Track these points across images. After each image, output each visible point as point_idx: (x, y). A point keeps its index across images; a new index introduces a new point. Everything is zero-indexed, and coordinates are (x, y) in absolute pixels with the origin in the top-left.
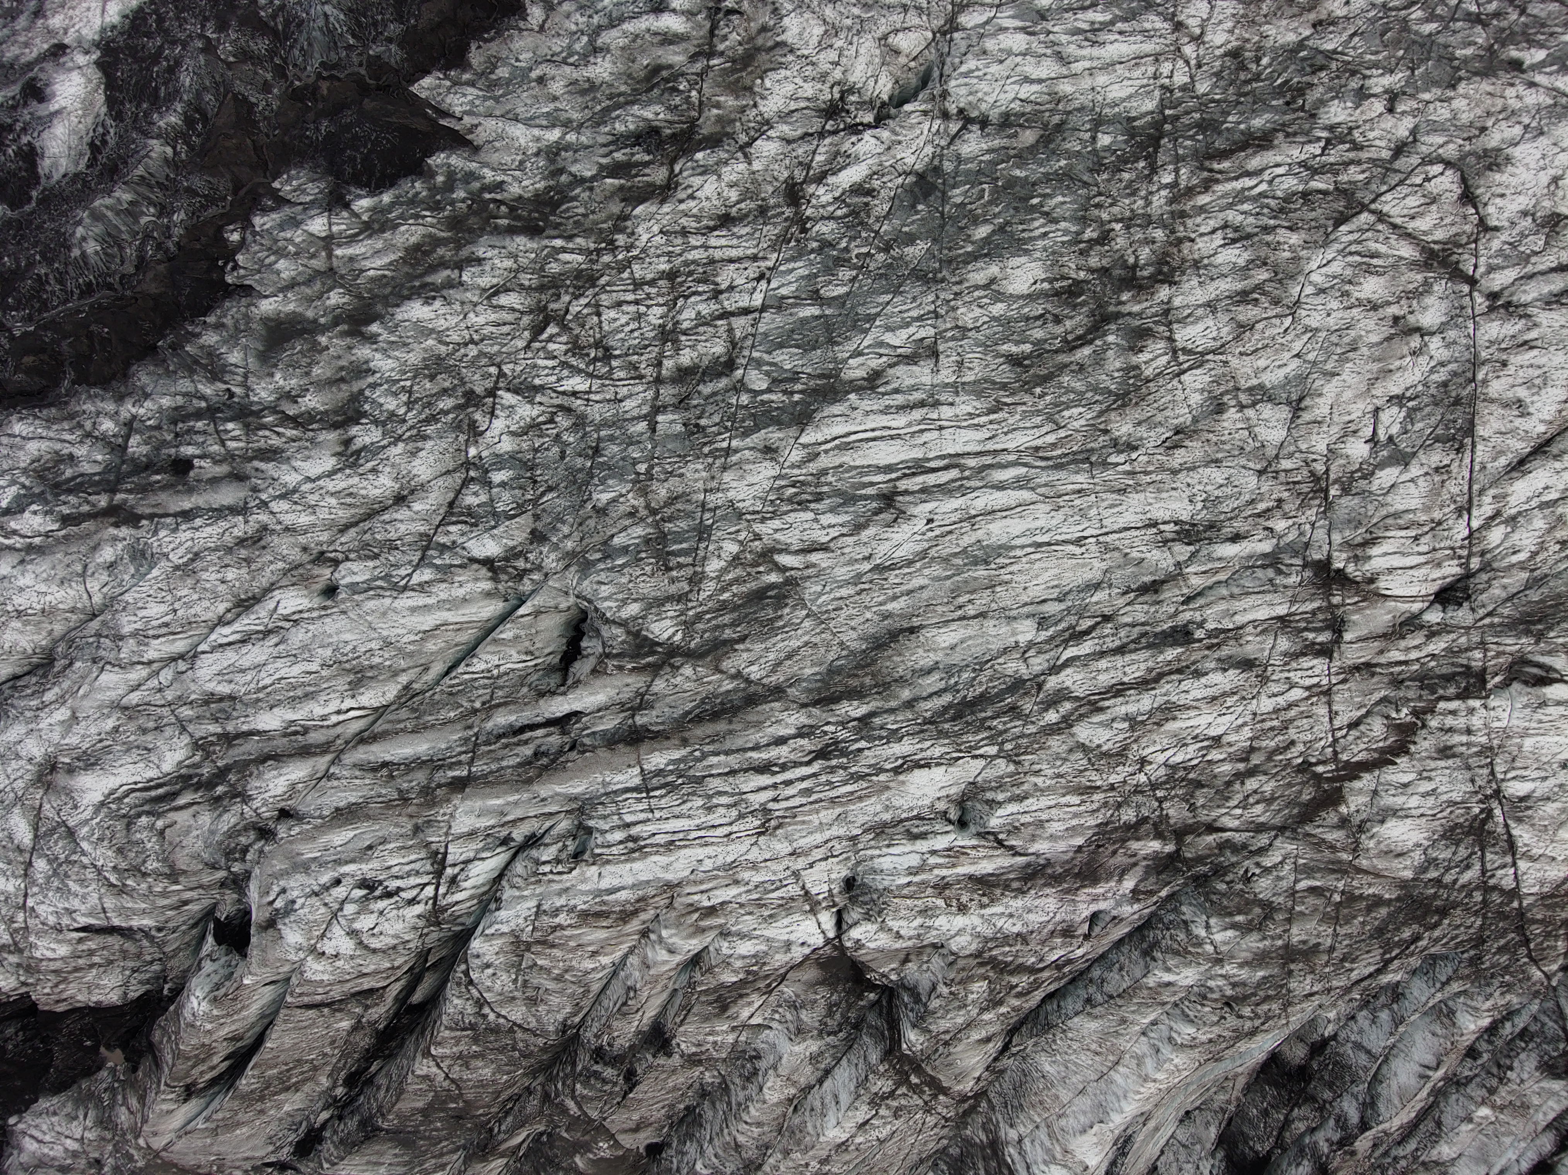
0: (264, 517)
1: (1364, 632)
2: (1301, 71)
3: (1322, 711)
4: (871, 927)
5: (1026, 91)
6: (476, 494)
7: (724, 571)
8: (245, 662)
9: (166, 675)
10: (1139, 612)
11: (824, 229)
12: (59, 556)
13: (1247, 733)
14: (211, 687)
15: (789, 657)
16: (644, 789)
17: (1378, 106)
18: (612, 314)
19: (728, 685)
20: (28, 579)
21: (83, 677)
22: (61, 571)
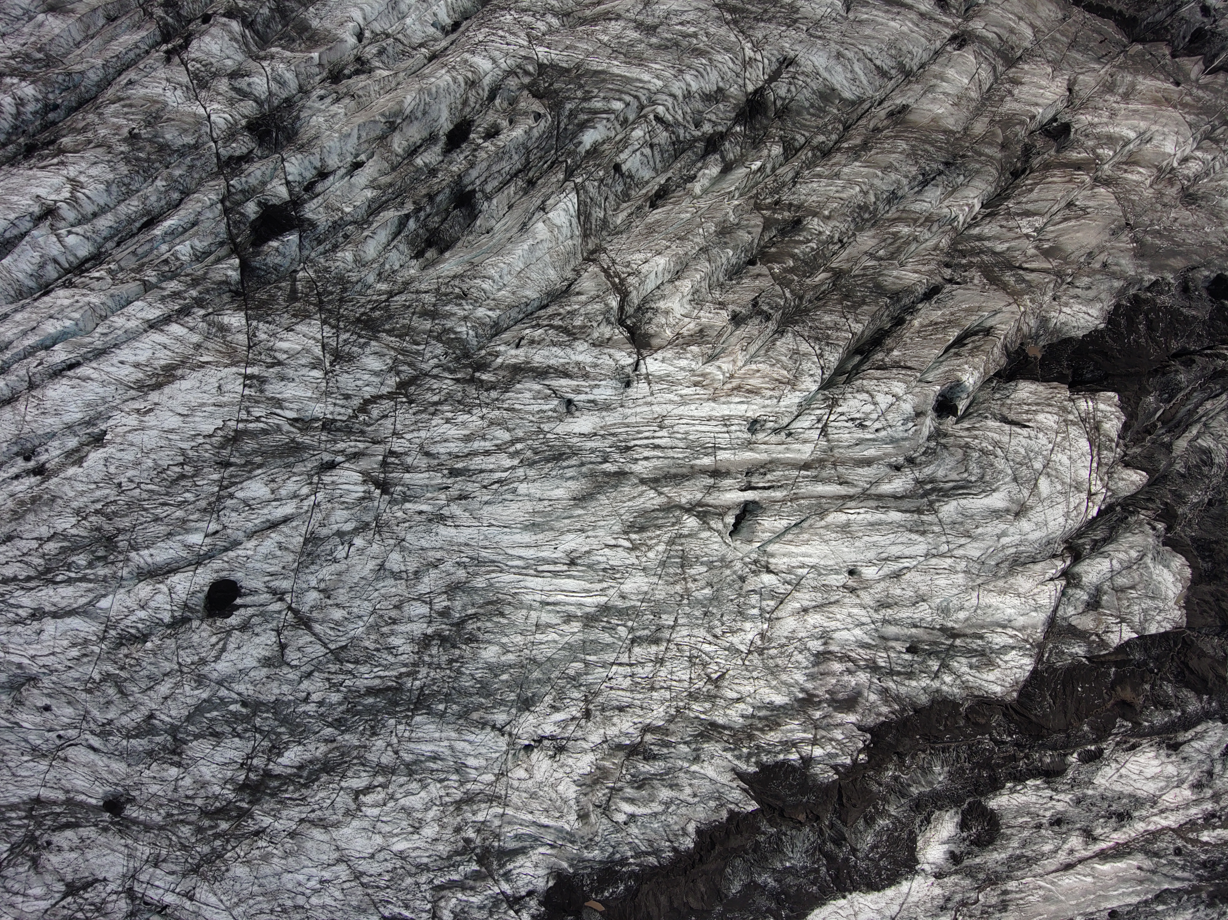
0: (876, 616)
1: (373, 458)
2: (346, 720)
3: (398, 426)
4: (622, 363)
5: (472, 737)
6: (768, 605)
7: (657, 544)
8: (901, 547)
9: (944, 548)
10: (470, 487)
11: (576, 694)
12: (989, 619)
13: (434, 422)
14: (921, 539)
15: (634, 497)
16: (716, 448)
17: (315, 697)
18: (684, 677)
19: (666, 489)
20: (1009, 611)
21: (990, 556)
22: (990, 611)
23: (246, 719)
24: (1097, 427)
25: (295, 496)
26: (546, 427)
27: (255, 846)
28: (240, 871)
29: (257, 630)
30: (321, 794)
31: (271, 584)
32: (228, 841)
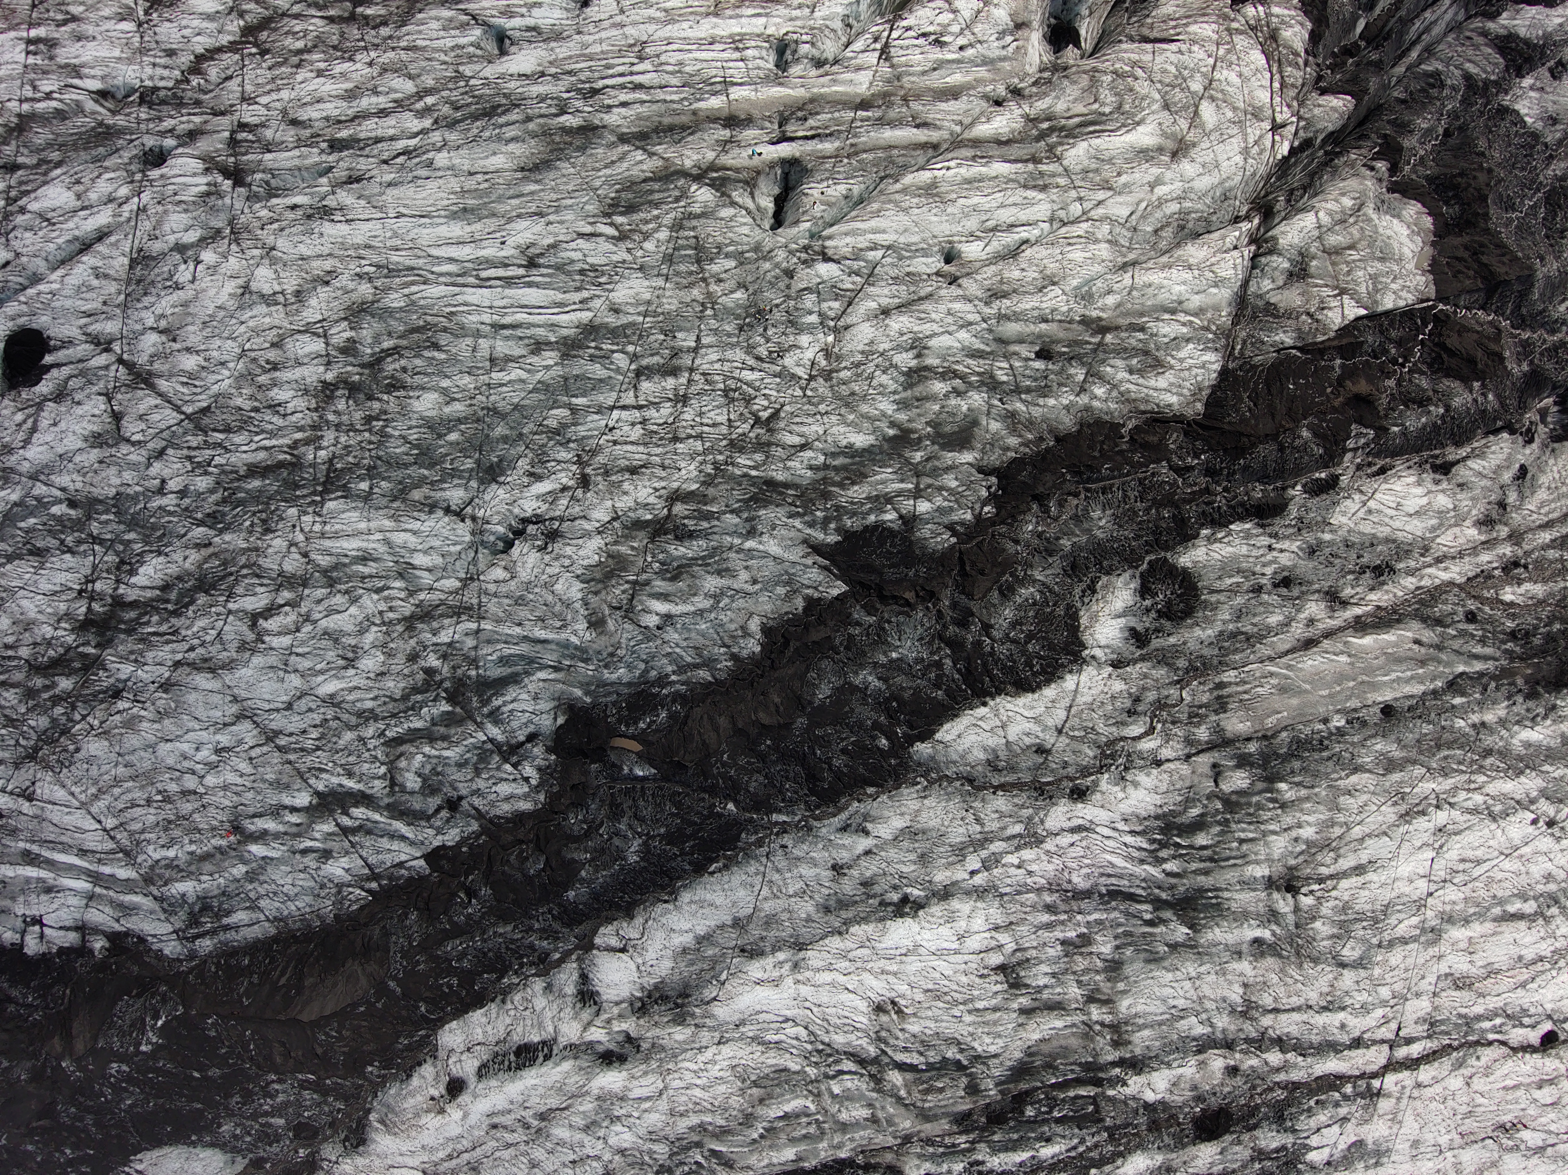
0: (987, 310)
1: (215, 136)
2: (224, 515)
3: (249, 88)
5: (416, 525)
6: (831, 309)
7: (656, 230)
8: (1013, 210)
9: (1076, 209)
10: (362, 164)
11: (564, 454)
12: (1149, 303)
13: (299, 78)
14: (1041, 196)
15: (613, 162)
16: (727, 84)
17: (173, 485)
18: (719, 419)
19: (659, 149)
20: (1177, 289)
21: (1143, 217)
22: (1150, 291)
23: (78, 525)
24: (1274, 36)
25: (110, 200)
26: (467, 70)
27: (113, 709)
28: (95, 747)
29: (78, 397)
30: (201, 623)
31: (90, 329)
32: (74, 708)
